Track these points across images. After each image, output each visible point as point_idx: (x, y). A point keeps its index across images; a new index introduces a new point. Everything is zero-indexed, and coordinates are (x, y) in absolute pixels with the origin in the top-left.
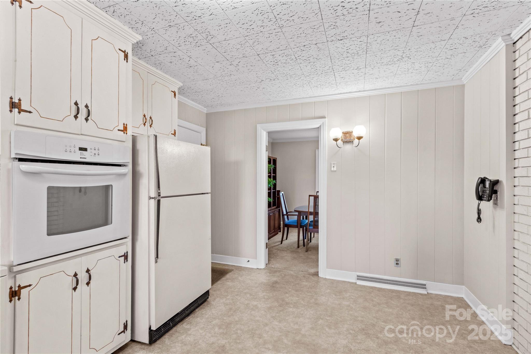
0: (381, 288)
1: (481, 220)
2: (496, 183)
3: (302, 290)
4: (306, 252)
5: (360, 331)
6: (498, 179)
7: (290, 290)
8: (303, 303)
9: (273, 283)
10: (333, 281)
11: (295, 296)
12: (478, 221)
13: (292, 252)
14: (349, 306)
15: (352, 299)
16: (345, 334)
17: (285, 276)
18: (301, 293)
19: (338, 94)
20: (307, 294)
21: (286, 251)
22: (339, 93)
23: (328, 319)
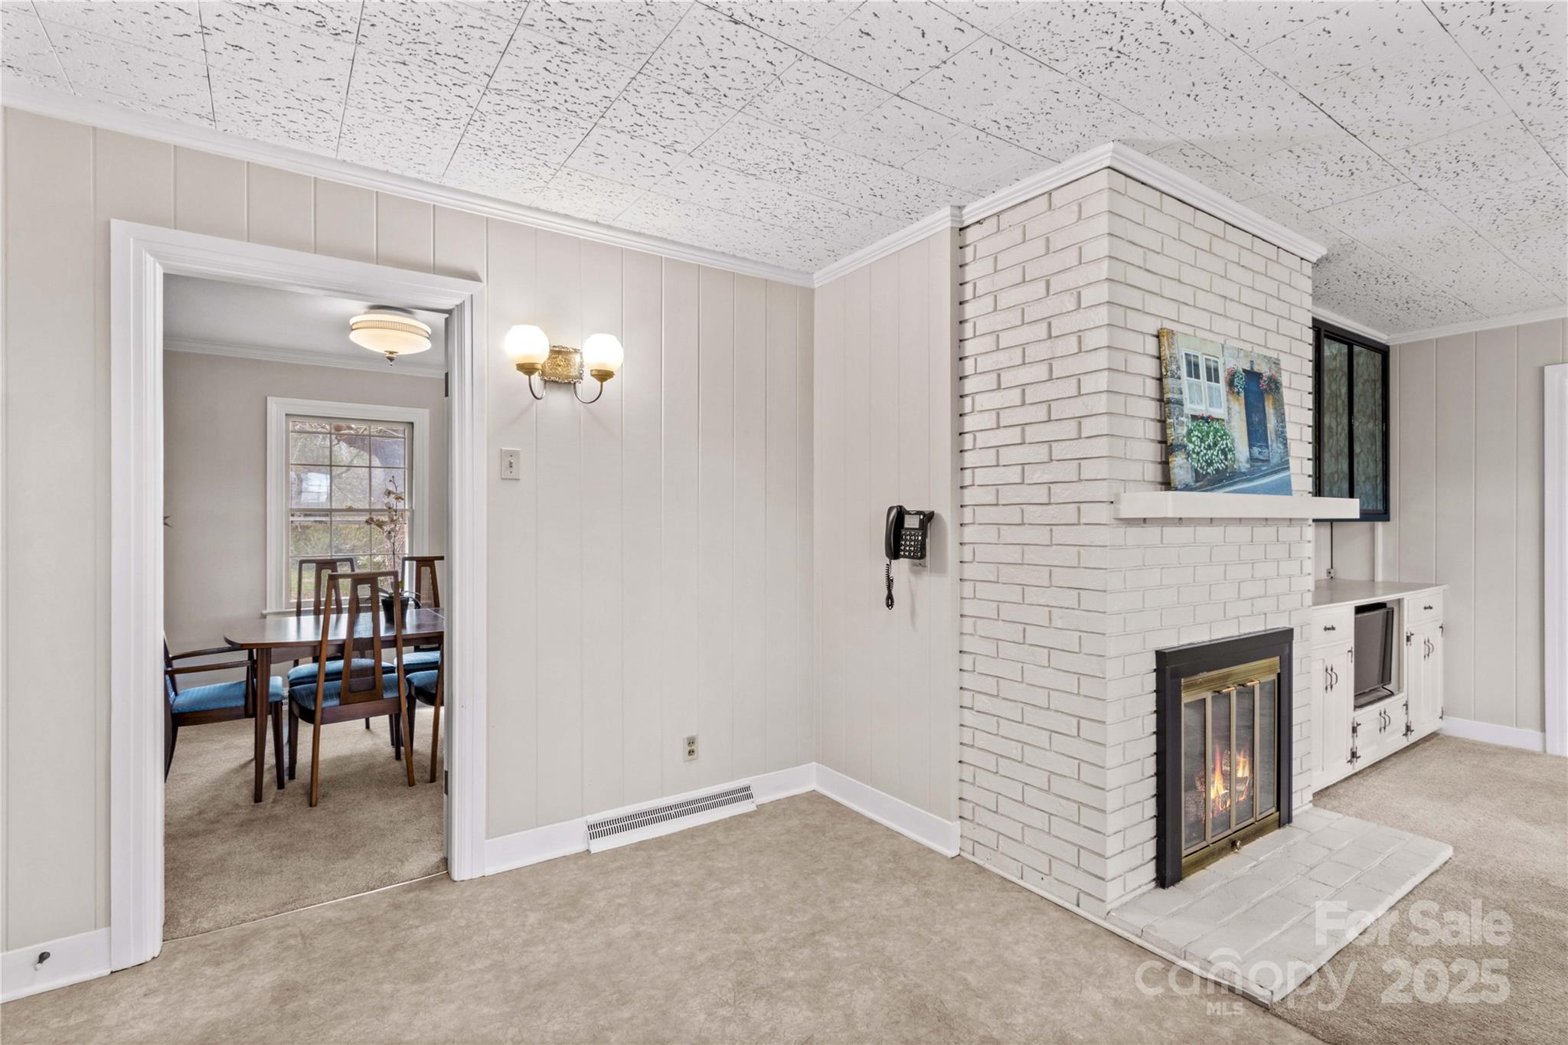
0: (660, 837)
1: (892, 602)
2: (928, 518)
3: (437, 963)
4: (311, 805)
5: (741, 995)
6: (931, 510)
7: (387, 987)
8: (493, 1011)
9: (275, 1000)
10: (515, 877)
11: (432, 1000)
12: (888, 606)
13: (245, 826)
14: (638, 934)
15: (625, 909)
16: (718, 1033)
17: (308, 941)
18: (446, 975)
19: (529, 208)
20: (472, 968)
21: (212, 832)
22: (534, 205)
23: (626, 1015)
